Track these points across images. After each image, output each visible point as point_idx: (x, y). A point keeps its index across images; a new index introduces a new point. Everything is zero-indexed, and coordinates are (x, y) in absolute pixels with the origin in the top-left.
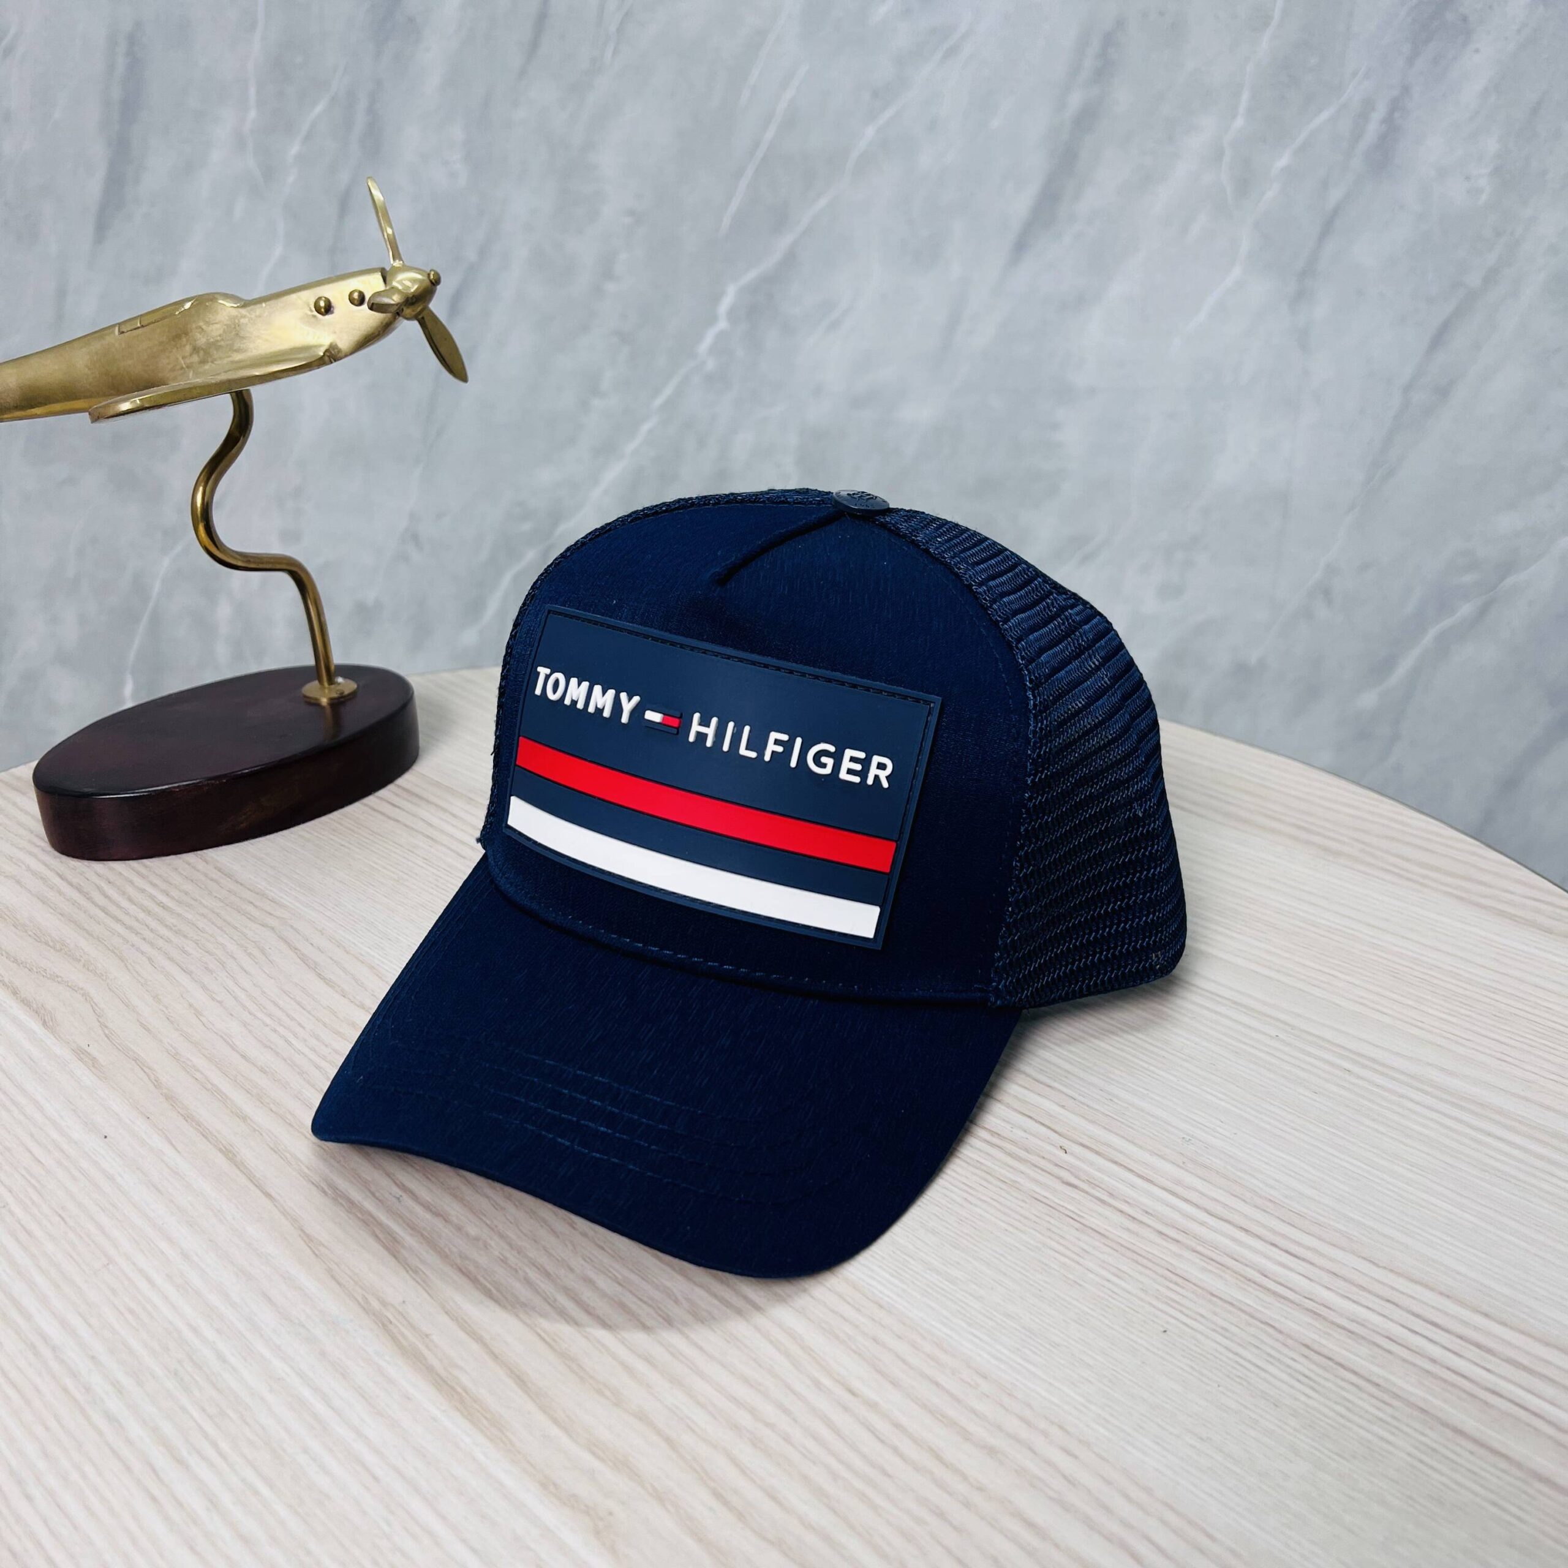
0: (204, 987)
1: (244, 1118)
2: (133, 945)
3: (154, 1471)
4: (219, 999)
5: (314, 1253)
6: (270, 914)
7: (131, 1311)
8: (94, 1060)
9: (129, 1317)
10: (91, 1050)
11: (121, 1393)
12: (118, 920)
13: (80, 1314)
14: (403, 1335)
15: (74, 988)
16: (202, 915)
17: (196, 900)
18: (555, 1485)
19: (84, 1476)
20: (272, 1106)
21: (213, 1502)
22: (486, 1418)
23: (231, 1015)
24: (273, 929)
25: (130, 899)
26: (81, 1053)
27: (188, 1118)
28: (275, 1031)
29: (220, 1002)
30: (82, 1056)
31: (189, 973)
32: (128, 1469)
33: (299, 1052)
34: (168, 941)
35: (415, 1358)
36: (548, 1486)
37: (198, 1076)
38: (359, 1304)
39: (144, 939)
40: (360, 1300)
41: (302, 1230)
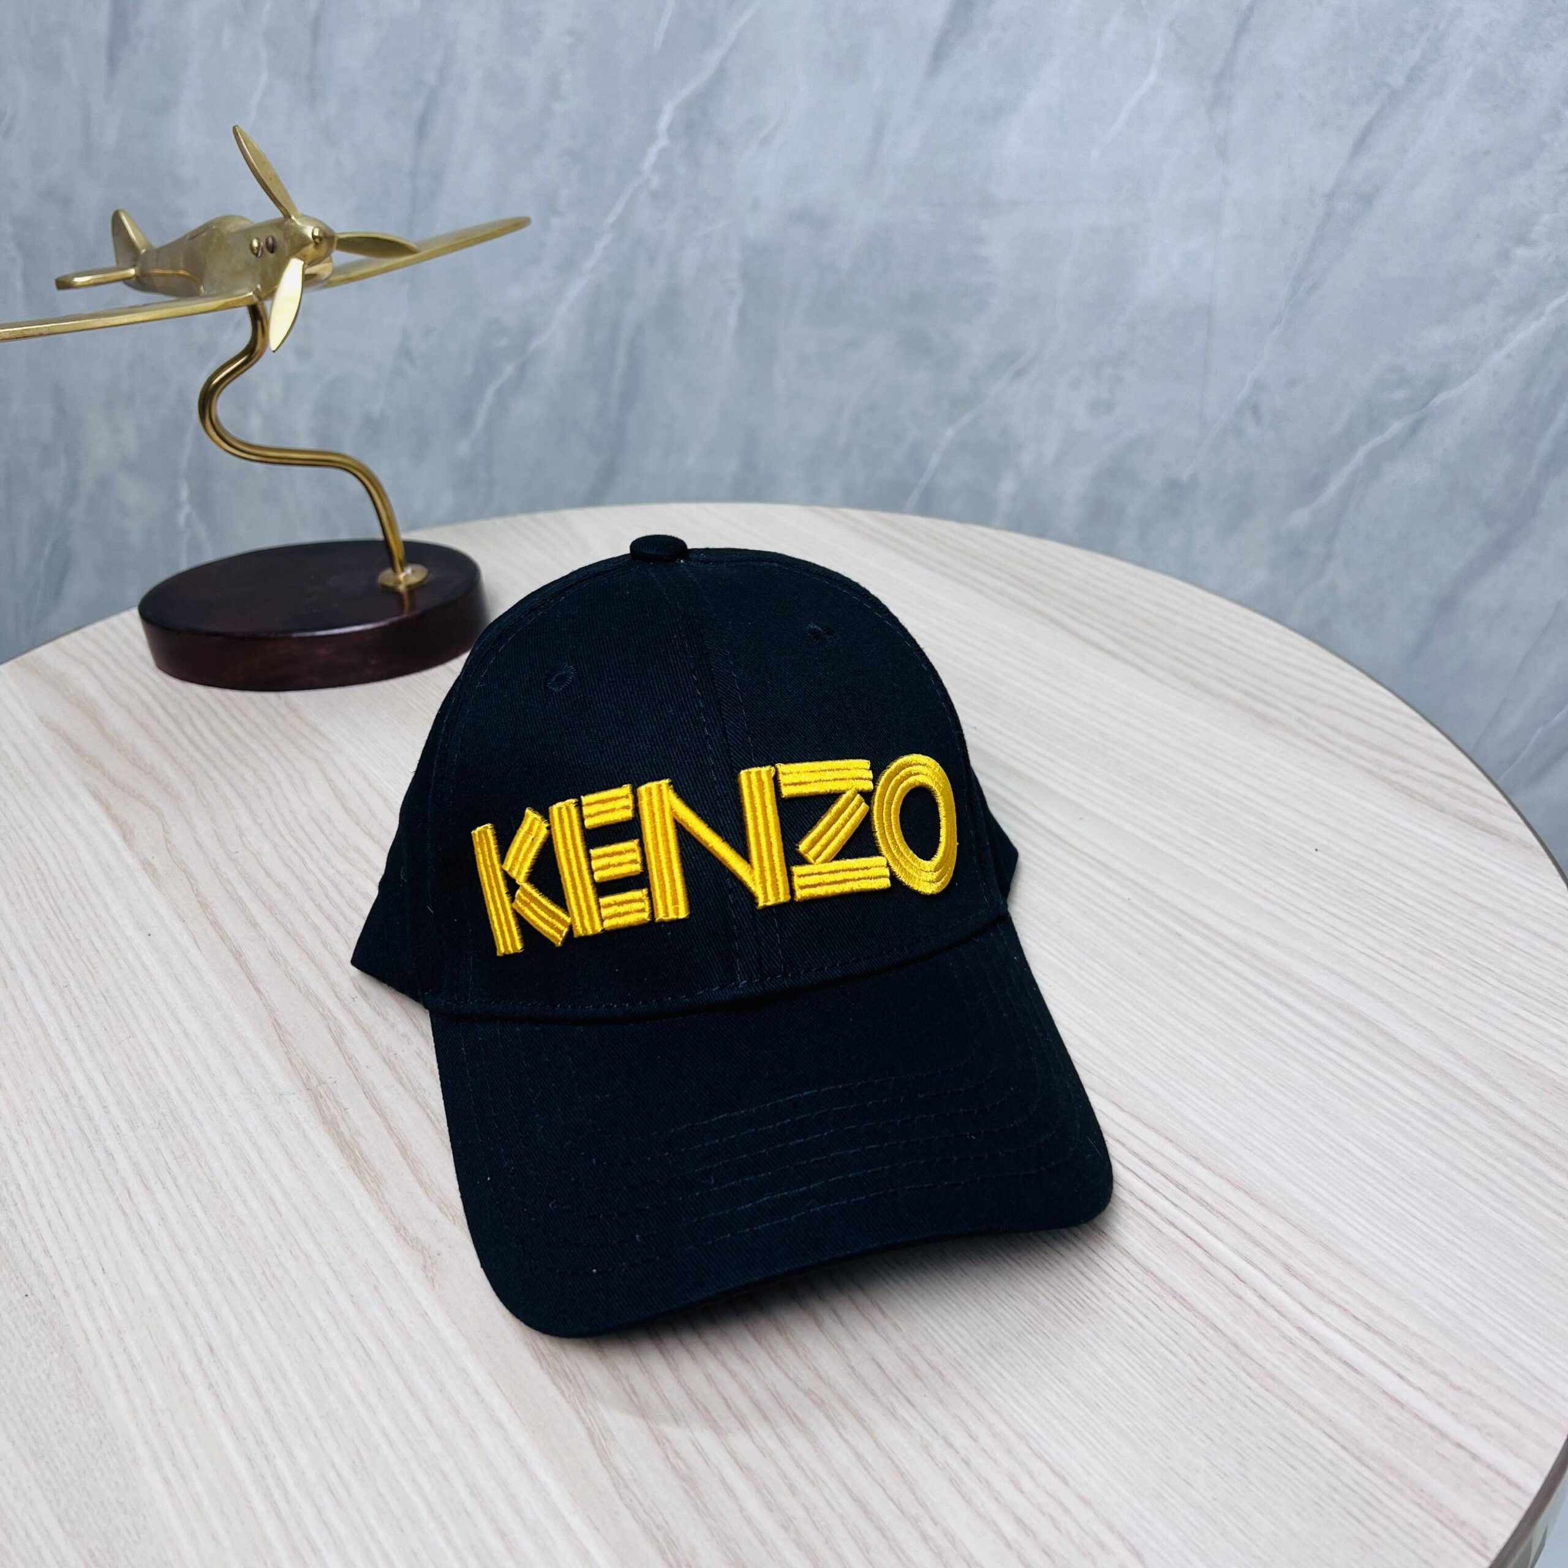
0: (251, 811)
1: (255, 925)
2: (205, 772)
3: (129, 1193)
4: (259, 821)
5: (280, 1039)
6: (318, 748)
7: (138, 1074)
8: (155, 870)
9: (136, 1078)
10: (156, 862)
11: (118, 1134)
12: (198, 748)
13: (103, 1074)
14: (329, 1109)
15: (152, 807)
16: (265, 747)
17: (262, 732)
18: (405, 1229)
19: (81, 1194)
20: (278, 916)
21: (163, 1219)
22: (369, 1175)
23: (267, 836)
24: (316, 761)
25: (212, 730)
26: (146, 864)
27: (214, 923)
28: (296, 852)
29: (260, 825)
30: (147, 866)
31: (242, 797)
32: (112, 1191)
33: (311, 872)
34: (232, 768)
35: (330, 1125)
36: (401, 1230)
37: (229, 888)
38: (303, 1080)
39: (215, 767)
40: (304, 1078)
41: (275, 1019)
